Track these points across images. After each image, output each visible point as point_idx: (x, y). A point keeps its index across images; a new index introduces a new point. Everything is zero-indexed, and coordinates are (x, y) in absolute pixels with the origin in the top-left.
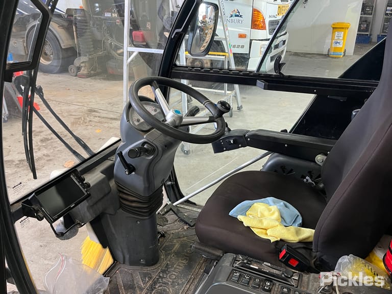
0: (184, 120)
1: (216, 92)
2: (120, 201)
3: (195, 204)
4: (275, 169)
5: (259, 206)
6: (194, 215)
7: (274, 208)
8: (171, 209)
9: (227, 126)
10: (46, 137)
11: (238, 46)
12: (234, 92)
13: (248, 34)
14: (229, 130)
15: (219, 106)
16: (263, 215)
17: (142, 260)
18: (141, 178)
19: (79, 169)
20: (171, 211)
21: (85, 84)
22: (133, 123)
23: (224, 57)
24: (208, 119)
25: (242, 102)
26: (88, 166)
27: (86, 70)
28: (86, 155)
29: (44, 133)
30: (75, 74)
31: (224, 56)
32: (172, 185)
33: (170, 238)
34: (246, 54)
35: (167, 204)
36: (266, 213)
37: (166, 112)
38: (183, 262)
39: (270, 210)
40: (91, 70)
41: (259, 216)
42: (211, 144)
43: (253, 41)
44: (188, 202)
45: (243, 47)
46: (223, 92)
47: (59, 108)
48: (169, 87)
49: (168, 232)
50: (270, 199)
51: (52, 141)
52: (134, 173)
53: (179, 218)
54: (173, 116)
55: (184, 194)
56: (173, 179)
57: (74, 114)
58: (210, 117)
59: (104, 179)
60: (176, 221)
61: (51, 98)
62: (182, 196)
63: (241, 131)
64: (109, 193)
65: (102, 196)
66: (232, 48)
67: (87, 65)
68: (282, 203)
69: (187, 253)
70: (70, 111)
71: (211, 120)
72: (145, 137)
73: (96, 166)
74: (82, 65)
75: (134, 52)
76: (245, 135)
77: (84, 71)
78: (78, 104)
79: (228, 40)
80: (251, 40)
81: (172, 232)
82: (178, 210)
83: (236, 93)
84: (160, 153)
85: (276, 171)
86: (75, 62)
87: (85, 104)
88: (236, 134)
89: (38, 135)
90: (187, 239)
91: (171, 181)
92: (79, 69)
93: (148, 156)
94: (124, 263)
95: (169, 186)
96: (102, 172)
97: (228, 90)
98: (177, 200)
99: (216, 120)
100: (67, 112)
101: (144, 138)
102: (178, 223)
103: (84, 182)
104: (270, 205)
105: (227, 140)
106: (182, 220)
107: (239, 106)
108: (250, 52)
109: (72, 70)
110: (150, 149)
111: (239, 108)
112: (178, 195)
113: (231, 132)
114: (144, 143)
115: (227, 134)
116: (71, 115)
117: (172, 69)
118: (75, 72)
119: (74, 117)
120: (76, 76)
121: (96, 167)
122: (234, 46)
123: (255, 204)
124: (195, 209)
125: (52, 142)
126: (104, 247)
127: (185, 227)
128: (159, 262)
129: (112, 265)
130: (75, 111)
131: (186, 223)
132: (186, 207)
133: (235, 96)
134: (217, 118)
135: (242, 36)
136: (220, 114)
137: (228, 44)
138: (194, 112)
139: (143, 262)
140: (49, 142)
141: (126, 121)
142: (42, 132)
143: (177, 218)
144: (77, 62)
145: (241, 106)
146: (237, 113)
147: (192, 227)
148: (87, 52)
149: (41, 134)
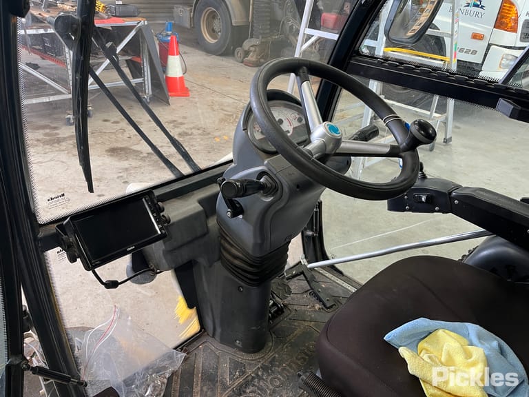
0: (343, 145)
1: (417, 112)
2: (220, 251)
3: (341, 273)
4: (492, 266)
5: (448, 337)
6: (336, 289)
7: (478, 352)
8: (302, 273)
9: (422, 169)
10: (185, 130)
11: (468, 51)
12: (444, 116)
13: (487, 35)
14: (424, 177)
15: (414, 129)
16: (450, 362)
17: (238, 342)
18: (251, 228)
19: (157, 193)
20: (302, 275)
21: (249, 74)
22: (252, 134)
23: (442, 63)
24: (387, 150)
25: (453, 132)
26: (181, 188)
27: (255, 56)
28: (186, 169)
29: (185, 126)
30: (240, 60)
31: (442, 60)
32: (314, 238)
33: (290, 316)
34: (477, 64)
35: (300, 262)
36: (459, 358)
37: (314, 125)
38: (299, 362)
39: (468, 355)
40: (261, 58)
41: (443, 359)
42: (386, 201)
43: (492, 47)
44: (332, 268)
45: (474, 52)
46: (428, 113)
47: (212, 98)
48: (339, 87)
49: (290, 307)
50: (473, 329)
51: (191, 137)
52: (241, 216)
53: (312, 289)
54: (323, 136)
55: (329, 255)
56: (316, 230)
57: (225, 108)
58: (393, 147)
59: (198, 214)
60: (306, 292)
61: (206, 85)
62: (325, 257)
63: (445, 183)
64: (204, 235)
65: (189, 239)
66: (457, 51)
67: (257, 49)
68: (495, 342)
69: (308, 348)
70: (222, 104)
71: (394, 152)
72: (266, 162)
73: (196, 190)
74: (252, 49)
75: (312, 36)
76: (450, 193)
77: (252, 57)
78: (234, 97)
79: (455, 37)
80: (489, 45)
81: (296, 307)
82: (313, 277)
83: (447, 118)
84: (285, 196)
85: (493, 270)
86: (244, 43)
87: (242, 98)
88: (434, 188)
89: (178, 127)
90: (315, 325)
91: (313, 231)
92: (247, 53)
93: (266, 196)
94: (213, 336)
95: (308, 237)
96: (201, 202)
97: (435, 112)
98: (317, 261)
99: (403, 154)
100: (218, 105)
101: (263, 165)
102: (309, 296)
103: (161, 214)
104: (471, 344)
105: (416, 194)
106: (314, 294)
107: (448, 137)
108: (483, 62)
109: (239, 54)
110: (269, 185)
111: (446, 141)
112: (319, 254)
113: (426, 181)
114: (262, 174)
115: (418, 183)
116: (222, 110)
117: (350, 59)
118: (242, 57)
119: (226, 113)
120: (242, 62)
121: (195, 192)
122: (461, 50)
123: (440, 332)
124: (340, 282)
125: (191, 139)
126: (190, 306)
127: (317, 306)
128: (262, 351)
129: (196, 334)
130: (228, 106)
131: (320, 300)
132: (328, 275)
133: (445, 123)
134: (405, 150)
135: (476, 37)
136: (413, 144)
137: (454, 43)
138: (367, 135)
139: (240, 345)
140: (188, 137)
141: (242, 129)
142: (184, 124)
143: (309, 288)
144: (247, 44)
145: (451, 138)
146: (442, 147)
147: (327, 308)
148: (261, 34)
149: (182, 126)
